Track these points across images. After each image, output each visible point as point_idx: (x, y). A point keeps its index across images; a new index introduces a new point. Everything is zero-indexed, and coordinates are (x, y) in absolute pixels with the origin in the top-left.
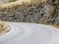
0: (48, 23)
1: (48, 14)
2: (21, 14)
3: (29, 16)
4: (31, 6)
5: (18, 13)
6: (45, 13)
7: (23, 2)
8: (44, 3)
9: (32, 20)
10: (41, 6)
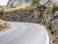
0: (37, 22)
1: (36, 17)
2: (19, 16)
4: (25, 11)
5: (17, 15)
7: (20, 8)
8: (34, 9)
9: (26, 20)
10: (32, 11)
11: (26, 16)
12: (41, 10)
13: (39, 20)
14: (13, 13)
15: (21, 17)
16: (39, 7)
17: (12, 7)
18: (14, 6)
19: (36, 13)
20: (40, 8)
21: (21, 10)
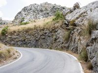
0: (62, 49)
2: (32, 38)
3: (42, 41)
4: (43, 30)
5: (29, 37)
8: (58, 27)
9: (44, 45)
10: (54, 30)
11: (44, 39)
13: (67, 45)
15: (37, 40)
16: (65, 24)
17: (22, 24)
18: (25, 22)
19: (62, 34)
20: (67, 25)
21: (36, 28)
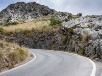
6: (57, 40)
9: (43, 46)
10: (52, 34)
12: (66, 35)
14: (21, 34)
